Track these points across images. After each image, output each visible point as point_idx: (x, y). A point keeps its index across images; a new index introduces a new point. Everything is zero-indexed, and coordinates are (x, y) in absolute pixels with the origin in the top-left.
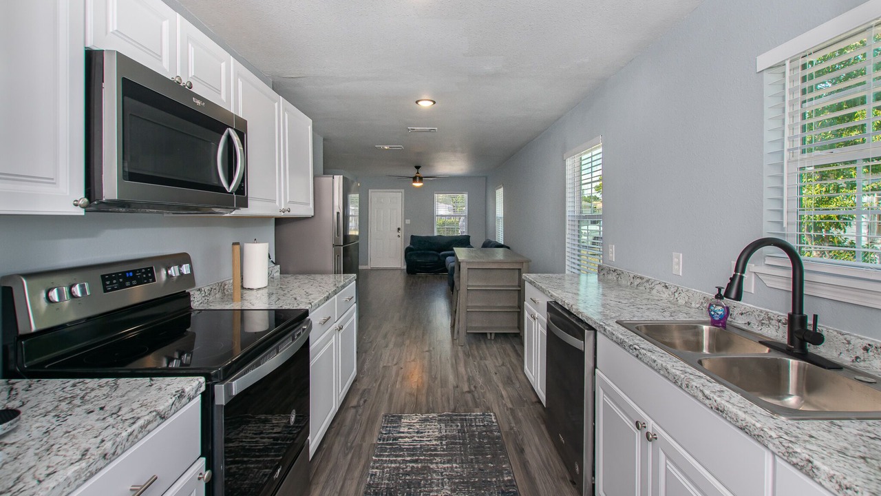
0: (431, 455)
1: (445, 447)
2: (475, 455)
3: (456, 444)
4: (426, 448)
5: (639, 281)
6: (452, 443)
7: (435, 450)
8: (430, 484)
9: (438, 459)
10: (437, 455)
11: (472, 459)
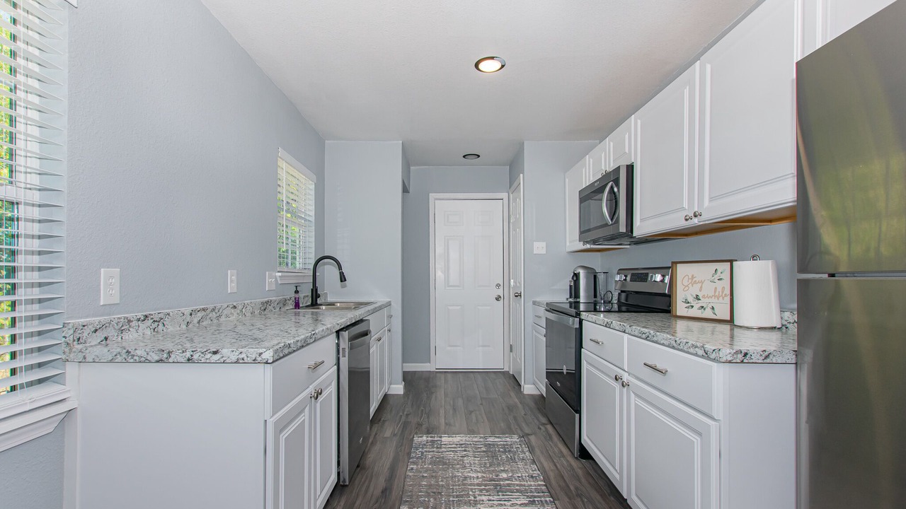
0: (486, 485)
1: (471, 493)
2: (438, 485)
3: (457, 496)
4: (491, 493)
5: (200, 315)
6: (462, 496)
7: (481, 490)
8: (480, 464)
9: (476, 481)
10: (478, 485)
11: (442, 481)
